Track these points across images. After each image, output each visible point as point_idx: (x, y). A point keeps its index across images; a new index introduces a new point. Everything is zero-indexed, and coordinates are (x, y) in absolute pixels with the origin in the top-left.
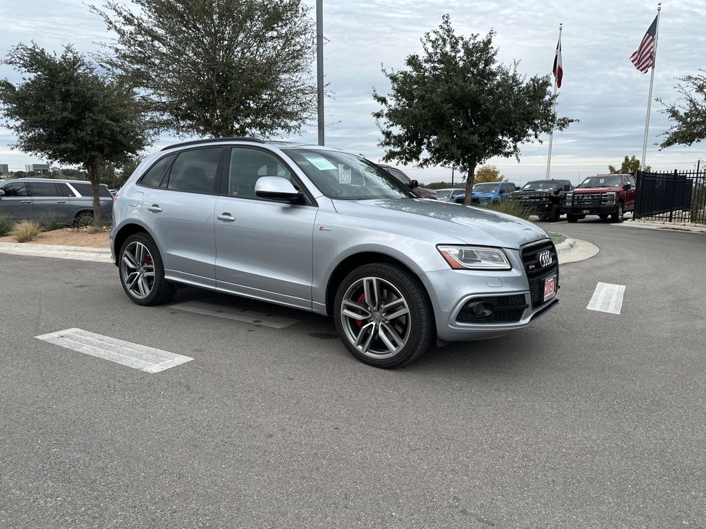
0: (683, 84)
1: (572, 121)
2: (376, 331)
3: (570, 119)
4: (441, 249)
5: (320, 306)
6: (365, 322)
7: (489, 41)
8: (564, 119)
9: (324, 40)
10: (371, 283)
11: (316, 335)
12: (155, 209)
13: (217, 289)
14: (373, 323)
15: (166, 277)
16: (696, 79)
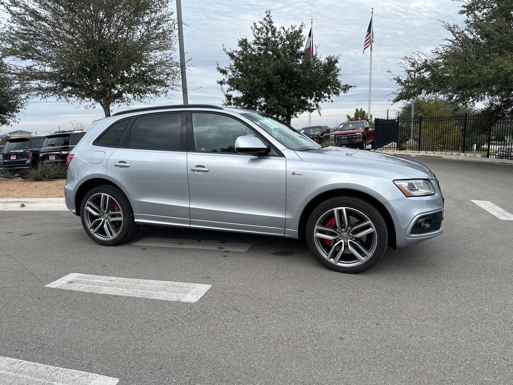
0: (403, 62)
1: (351, 87)
2: (346, 246)
3: (350, 85)
4: (397, 184)
5: (293, 231)
6: (335, 241)
7: (300, 31)
8: (346, 86)
9: (183, 25)
10: (340, 212)
11: (276, 254)
12: (122, 164)
13: (191, 226)
14: (342, 241)
15: (135, 220)
16: (410, 58)
